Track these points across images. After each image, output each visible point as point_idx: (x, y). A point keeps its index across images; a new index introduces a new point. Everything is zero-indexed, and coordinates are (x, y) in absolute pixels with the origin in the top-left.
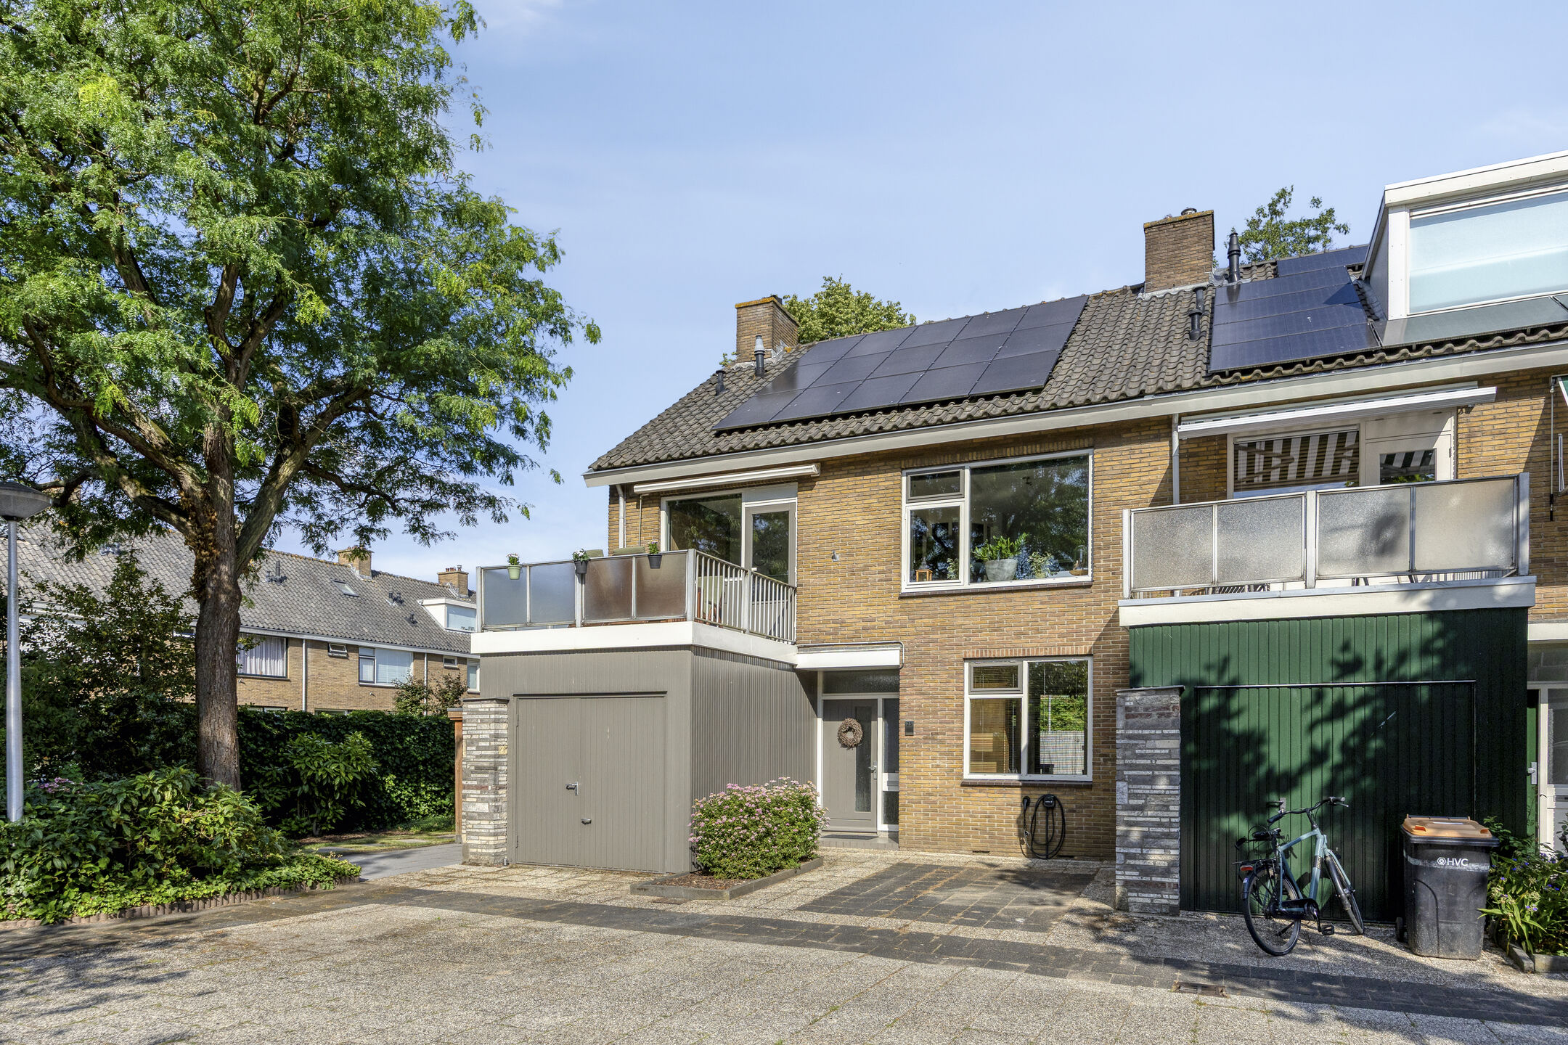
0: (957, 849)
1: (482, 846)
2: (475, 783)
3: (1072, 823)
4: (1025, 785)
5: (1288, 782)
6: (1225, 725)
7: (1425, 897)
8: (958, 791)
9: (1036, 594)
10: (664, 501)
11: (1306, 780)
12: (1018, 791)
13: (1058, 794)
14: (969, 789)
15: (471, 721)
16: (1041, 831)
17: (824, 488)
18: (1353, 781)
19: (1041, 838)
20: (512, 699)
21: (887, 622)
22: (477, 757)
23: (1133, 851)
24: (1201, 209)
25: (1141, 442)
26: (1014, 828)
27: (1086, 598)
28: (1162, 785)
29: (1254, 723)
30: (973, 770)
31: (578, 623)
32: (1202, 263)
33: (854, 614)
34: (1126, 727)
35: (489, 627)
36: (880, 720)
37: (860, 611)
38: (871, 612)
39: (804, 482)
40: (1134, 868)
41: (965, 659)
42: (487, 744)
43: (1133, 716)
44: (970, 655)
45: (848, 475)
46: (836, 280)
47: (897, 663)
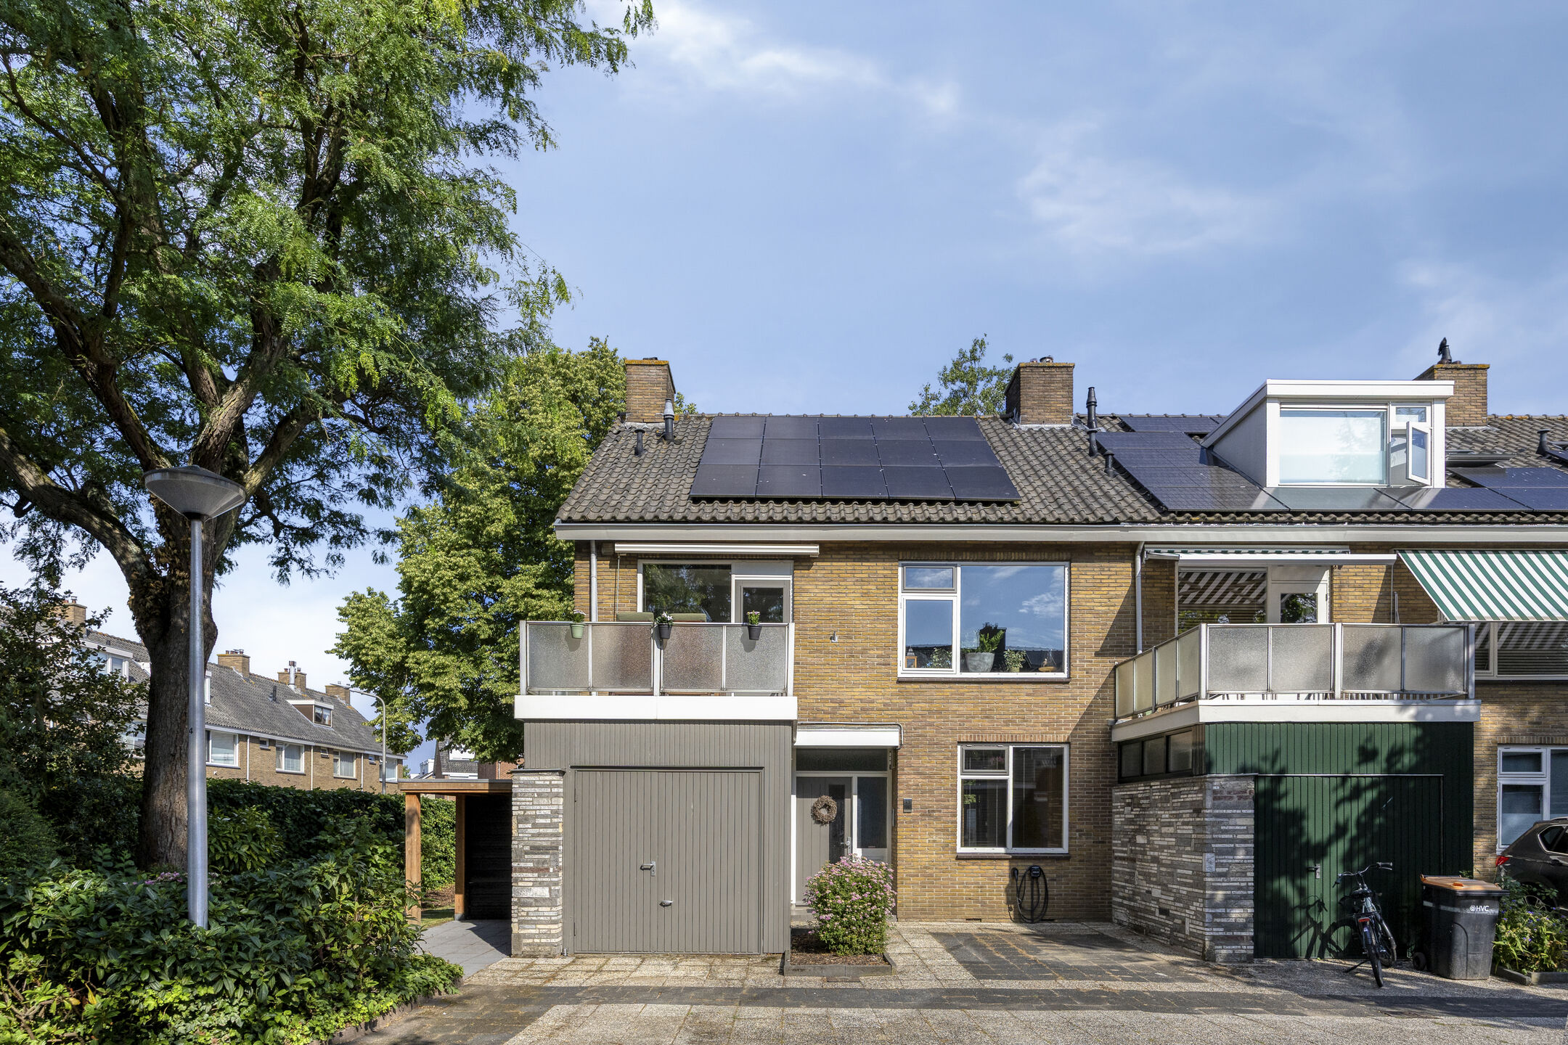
0: (952, 917)
1: (540, 935)
2: (531, 865)
3: (1053, 891)
4: (1015, 858)
5: (1320, 851)
6: (1276, 805)
7: (1460, 936)
8: (953, 864)
9: (1023, 686)
10: (641, 563)
11: (1333, 849)
12: (1006, 863)
13: (1042, 865)
14: (963, 862)
15: (524, 794)
16: (1027, 899)
17: (822, 569)
18: (1365, 849)
19: (1027, 905)
20: (569, 772)
21: (885, 704)
22: (533, 835)
23: (1219, 911)
24: (1058, 360)
25: (1109, 561)
26: (1003, 897)
27: (1065, 693)
28: (1240, 856)
29: (1297, 804)
30: (965, 843)
31: (657, 691)
32: (1065, 407)
33: (855, 694)
34: (1214, 807)
35: (536, 689)
36: (855, 798)
37: (859, 692)
38: (871, 695)
39: (801, 561)
40: (1219, 925)
41: (960, 743)
42: (548, 821)
43: (1220, 798)
44: (964, 739)
45: (847, 559)
46: (602, 340)
47: (897, 743)
